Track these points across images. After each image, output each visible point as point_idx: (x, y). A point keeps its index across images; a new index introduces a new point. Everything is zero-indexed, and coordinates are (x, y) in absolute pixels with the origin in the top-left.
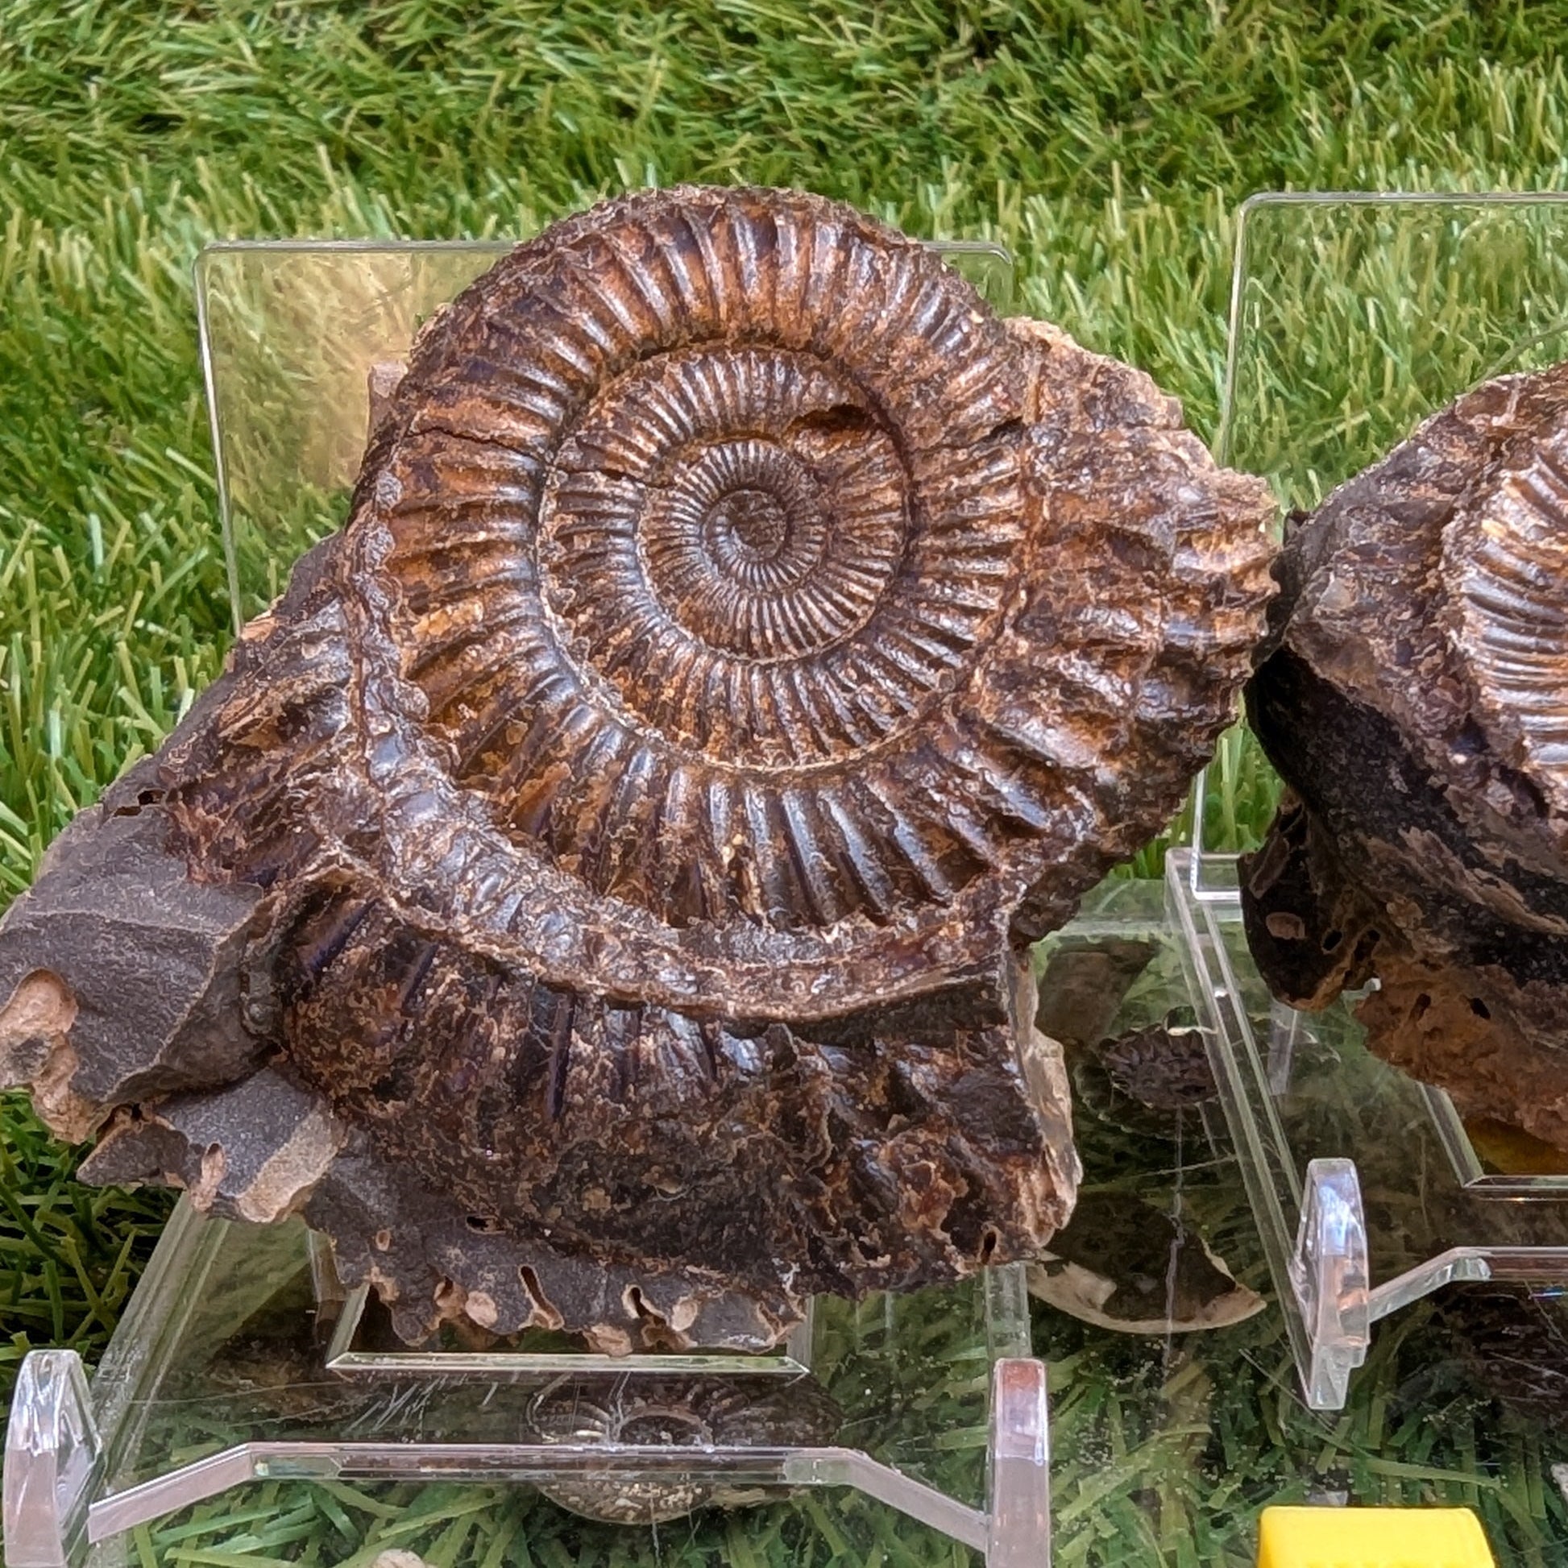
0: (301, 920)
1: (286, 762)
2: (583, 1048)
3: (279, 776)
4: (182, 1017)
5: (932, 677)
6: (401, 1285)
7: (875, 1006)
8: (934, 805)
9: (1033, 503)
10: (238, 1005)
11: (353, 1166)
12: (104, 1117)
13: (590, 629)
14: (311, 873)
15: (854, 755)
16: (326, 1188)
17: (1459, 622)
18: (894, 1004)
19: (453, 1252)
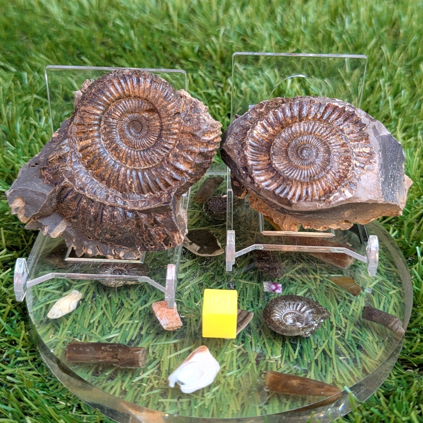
0: (61, 191)
1: (59, 165)
2: (105, 213)
3: (58, 168)
4: (42, 206)
5: (164, 154)
6: (77, 247)
7: (151, 208)
8: (162, 176)
9: (180, 127)
10: (51, 204)
11: (69, 229)
12: (29, 219)
13: (109, 144)
14: (63, 184)
15: (151, 166)
16: (65, 232)
17: (246, 149)
18: (154, 208)
19: (85, 242)
